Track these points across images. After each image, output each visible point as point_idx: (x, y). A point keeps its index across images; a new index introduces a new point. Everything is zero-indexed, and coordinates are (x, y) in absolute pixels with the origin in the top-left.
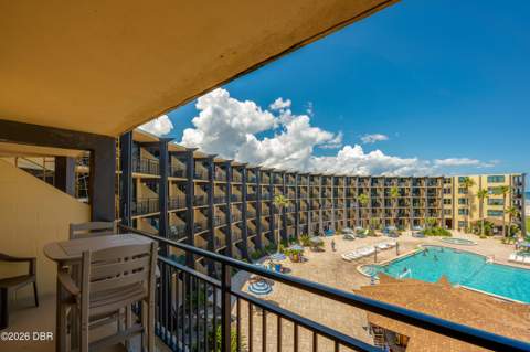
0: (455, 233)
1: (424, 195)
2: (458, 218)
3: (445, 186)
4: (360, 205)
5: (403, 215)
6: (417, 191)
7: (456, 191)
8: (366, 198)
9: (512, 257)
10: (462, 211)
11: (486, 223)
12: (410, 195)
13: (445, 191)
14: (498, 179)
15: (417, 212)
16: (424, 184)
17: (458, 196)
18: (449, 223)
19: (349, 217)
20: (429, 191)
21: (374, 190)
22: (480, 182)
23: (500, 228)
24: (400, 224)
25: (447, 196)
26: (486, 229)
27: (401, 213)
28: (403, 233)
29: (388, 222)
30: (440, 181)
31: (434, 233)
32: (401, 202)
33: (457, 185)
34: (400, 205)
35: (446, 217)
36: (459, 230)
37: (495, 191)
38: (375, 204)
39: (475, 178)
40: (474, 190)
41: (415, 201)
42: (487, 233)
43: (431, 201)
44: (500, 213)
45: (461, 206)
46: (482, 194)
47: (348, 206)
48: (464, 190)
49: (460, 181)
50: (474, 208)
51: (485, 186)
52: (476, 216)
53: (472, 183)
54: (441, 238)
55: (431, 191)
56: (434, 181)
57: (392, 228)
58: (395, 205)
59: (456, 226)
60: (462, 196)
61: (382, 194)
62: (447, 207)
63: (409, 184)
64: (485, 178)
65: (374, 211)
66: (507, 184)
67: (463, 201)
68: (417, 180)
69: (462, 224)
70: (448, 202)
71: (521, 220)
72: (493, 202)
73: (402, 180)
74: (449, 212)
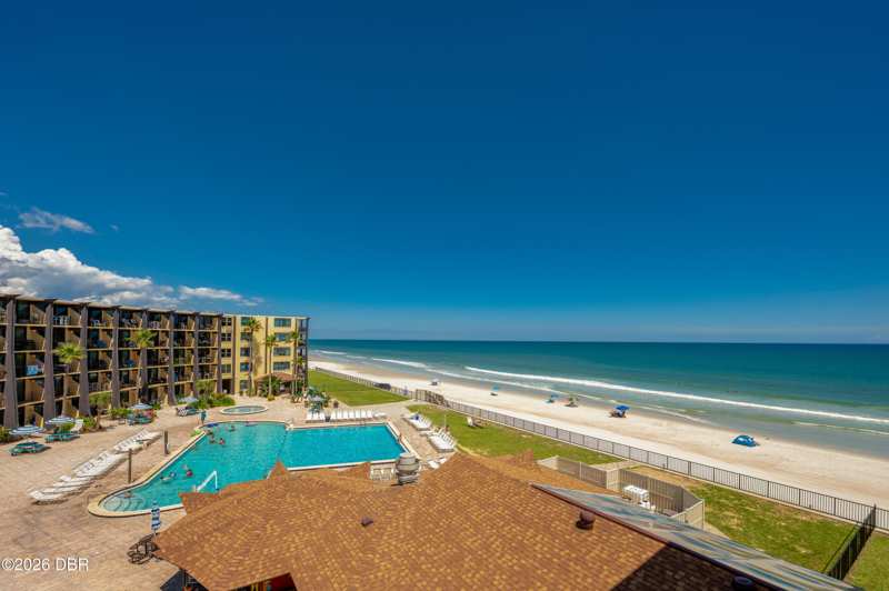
0: (240, 400)
1: (193, 344)
2: (240, 376)
3: (224, 330)
4: (58, 366)
5: (156, 380)
6: (180, 337)
7: (238, 336)
8: (74, 351)
9: (309, 417)
10: (246, 367)
11: (274, 379)
12: (169, 344)
13: (224, 337)
14: (284, 322)
15: (180, 372)
16: (193, 326)
17: (241, 344)
18: (227, 385)
19: (21, 398)
20: (201, 338)
21: (93, 338)
22: (267, 325)
23: (287, 384)
24: (149, 396)
25: (225, 345)
26: (272, 387)
27: (153, 377)
28: (158, 412)
29: (125, 397)
30: (216, 322)
31: (211, 404)
32: (152, 357)
33: (240, 329)
34: (149, 363)
35: (225, 376)
36: (241, 393)
37: (282, 337)
38: (94, 363)
39: (260, 319)
40: (259, 336)
41: (177, 354)
42: (275, 393)
43: (203, 353)
44: (286, 365)
45: (244, 359)
46: (270, 342)
47: (21, 370)
48: (247, 336)
49: (243, 324)
50: (258, 360)
51: (273, 330)
52: (261, 373)
53: (258, 327)
54: (222, 409)
55: (204, 337)
56: (207, 320)
57: (140, 407)
59: (237, 389)
60: (245, 344)
61: (112, 343)
62: (225, 361)
63: (168, 325)
64: (271, 319)
65: (93, 380)
66: (292, 328)
67: (246, 352)
68: (181, 319)
69: (245, 384)
70: (227, 353)
71: (305, 372)
72: (281, 352)
73: (153, 316)
74: (228, 368)
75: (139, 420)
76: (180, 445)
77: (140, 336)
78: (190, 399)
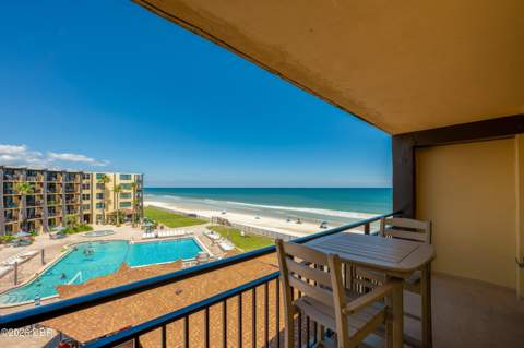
0: (97, 227)
1: (62, 191)
2: (96, 212)
3: (84, 182)
5: (33, 216)
6: (51, 187)
7: (95, 186)
9: (144, 236)
10: (100, 206)
11: (120, 213)
12: (44, 191)
13: (84, 187)
14: (127, 177)
15: (52, 210)
16: (61, 179)
17: (96, 191)
18: (87, 218)
20: (67, 188)
22: (115, 178)
23: (130, 216)
24: (28, 226)
25: (85, 192)
26: (118, 218)
27: (31, 214)
28: (36, 238)
29: (9, 228)
30: (78, 177)
31: (76, 230)
32: (30, 200)
33: (96, 181)
34: (28, 204)
35: (85, 212)
36: (97, 223)
37: (125, 186)
39: (110, 175)
40: (110, 186)
41: (49, 198)
42: (121, 222)
43: (69, 197)
44: (129, 204)
45: (99, 201)
46: (117, 189)
48: (101, 186)
49: (98, 178)
50: (109, 202)
51: (119, 182)
52: (111, 209)
53: (109, 180)
54: (84, 233)
55: (70, 187)
56: (71, 176)
57: (21, 234)
58: (22, 205)
59: (94, 220)
60: (100, 191)
62: (85, 202)
63: (43, 179)
64: (118, 175)
66: (133, 181)
67: (100, 196)
68: (52, 175)
69: (99, 217)
70: (87, 197)
71: (141, 208)
72: (125, 195)
73: (30, 173)
74: (88, 207)
75: (21, 243)
76: (53, 258)
77: (21, 186)
78: (60, 228)
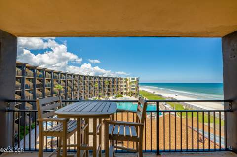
0: (124, 96)
2: (125, 91)
3: (121, 81)
4: (95, 88)
6: (113, 82)
7: (124, 82)
8: (97, 85)
10: (126, 89)
11: (131, 92)
12: (111, 84)
14: (133, 79)
15: (113, 90)
16: (115, 80)
18: (122, 93)
19: (90, 93)
21: (99, 82)
23: (134, 93)
24: (108, 94)
25: (122, 84)
27: (109, 91)
29: (104, 94)
30: (120, 79)
31: (118, 97)
32: (109, 86)
33: (124, 80)
35: (121, 91)
37: (133, 82)
38: (100, 87)
39: (128, 78)
40: (128, 82)
41: (113, 86)
42: (132, 95)
43: (117, 86)
44: (134, 89)
46: (130, 83)
47: (90, 89)
48: (126, 82)
50: (128, 88)
51: (131, 81)
52: (129, 90)
53: (128, 80)
54: (121, 98)
55: (118, 82)
56: (118, 79)
58: (107, 87)
59: (124, 94)
60: (125, 84)
61: (102, 83)
63: (111, 80)
64: (131, 78)
65: (99, 90)
66: (135, 80)
67: (126, 86)
68: (113, 79)
69: (126, 93)
70: (122, 86)
71: (139, 90)
72: (133, 86)
73: (109, 78)
74: (122, 89)
77: (106, 81)
78: (115, 95)
